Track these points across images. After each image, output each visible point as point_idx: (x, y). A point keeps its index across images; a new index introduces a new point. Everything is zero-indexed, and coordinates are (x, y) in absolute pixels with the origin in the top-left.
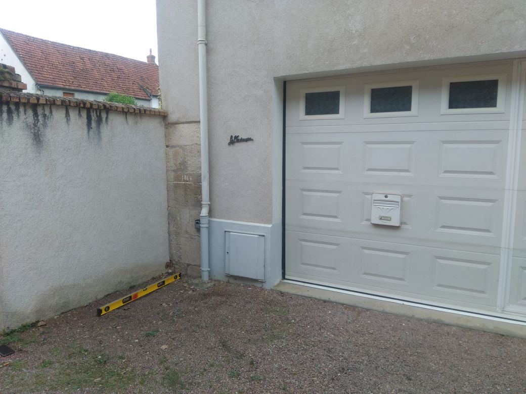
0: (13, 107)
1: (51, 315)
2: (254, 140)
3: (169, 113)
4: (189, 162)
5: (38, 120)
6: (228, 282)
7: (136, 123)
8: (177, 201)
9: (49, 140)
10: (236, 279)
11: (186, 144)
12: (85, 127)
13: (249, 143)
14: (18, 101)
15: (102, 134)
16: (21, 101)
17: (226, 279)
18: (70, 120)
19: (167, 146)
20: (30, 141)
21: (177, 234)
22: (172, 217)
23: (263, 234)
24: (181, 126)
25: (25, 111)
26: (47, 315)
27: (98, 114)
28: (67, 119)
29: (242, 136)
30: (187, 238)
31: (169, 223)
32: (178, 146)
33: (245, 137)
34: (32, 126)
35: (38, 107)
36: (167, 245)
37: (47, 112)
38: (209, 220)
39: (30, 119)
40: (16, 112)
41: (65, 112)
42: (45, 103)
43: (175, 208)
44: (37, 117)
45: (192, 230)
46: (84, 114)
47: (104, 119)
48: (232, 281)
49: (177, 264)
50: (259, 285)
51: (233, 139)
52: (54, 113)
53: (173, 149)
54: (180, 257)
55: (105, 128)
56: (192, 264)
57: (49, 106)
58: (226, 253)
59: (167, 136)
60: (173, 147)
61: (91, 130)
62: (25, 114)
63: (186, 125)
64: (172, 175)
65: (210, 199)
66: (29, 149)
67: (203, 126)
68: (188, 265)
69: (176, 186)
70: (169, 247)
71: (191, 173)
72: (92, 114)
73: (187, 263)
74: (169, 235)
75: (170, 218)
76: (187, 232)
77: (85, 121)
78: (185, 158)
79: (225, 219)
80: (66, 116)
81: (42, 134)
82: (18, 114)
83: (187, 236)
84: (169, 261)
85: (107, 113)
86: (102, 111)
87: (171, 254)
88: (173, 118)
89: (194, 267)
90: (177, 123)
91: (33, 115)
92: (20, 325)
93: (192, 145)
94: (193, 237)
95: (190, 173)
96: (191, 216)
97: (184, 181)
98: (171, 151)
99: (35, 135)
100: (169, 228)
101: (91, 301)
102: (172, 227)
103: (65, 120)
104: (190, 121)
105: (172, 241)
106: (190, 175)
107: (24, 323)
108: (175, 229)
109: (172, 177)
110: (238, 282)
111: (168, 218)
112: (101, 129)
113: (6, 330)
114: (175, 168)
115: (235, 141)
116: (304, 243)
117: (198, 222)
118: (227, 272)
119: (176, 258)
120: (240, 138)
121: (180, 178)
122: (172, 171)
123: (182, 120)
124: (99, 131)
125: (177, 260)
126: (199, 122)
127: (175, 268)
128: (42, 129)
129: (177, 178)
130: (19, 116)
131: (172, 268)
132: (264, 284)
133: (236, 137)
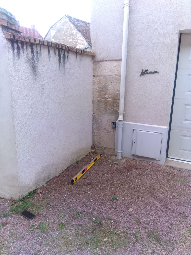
0: (20, 45)
1: (42, 184)
2: (160, 72)
3: (97, 54)
4: (109, 86)
5: (34, 55)
6: (133, 159)
7: (81, 60)
8: (99, 110)
9: (40, 71)
10: (139, 158)
11: (108, 75)
12: (58, 62)
13: (156, 75)
14: (24, 40)
15: (65, 67)
16: (26, 41)
17: (132, 157)
18: (50, 56)
19: (94, 76)
20: (30, 71)
21: (98, 130)
22: (95, 120)
23: (161, 132)
24: (105, 63)
25: (27, 48)
26: (40, 185)
27: (64, 54)
28: (49, 56)
29: (151, 69)
30: (105, 132)
31: (93, 123)
32: (102, 76)
33: (153, 71)
34: (31, 60)
35: (34, 46)
36: (92, 136)
37: (39, 50)
38: (123, 123)
39: (30, 55)
40: (22, 49)
41: (48, 51)
42: (39, 43)
43: (98, 114)
44: (33, 53)
45: (109, 128)
46: (57, 52)
47: (66, 57)
48: (136, 158)
49: (97, 147)
50: (156, 162)
51: (144, 71)
52: (42, 51)
53: (98, 78)
54: (100, 143)
55: (67, 63)
56: (108, 147)
57: (39, 45)
58: (133, 142)
59: (94, 70)
60: (98, 76)
61: (61, 64)
62: (27, 50)
63: (109, 62)
64: (97, 94)
65: (124, 110)
66: (30, 77)
67: (123, 63)
68: (105, 148)
69: (99, 101)
70: (93, 137)
71: (111, 93)
72: (61, 53)
73: (105, 146)
74: (93, 130)
75: (94, 120)
76: (105, 129)
77: (58, 57)
78: (107, 84)
79: (133, 122)
80: (48, 54)
81: (36, 66)
82: (23, 50)
83: (105, 131)
84: (92, 145)
85: (68, 53)
86: (66, 51)
87: (94, 141)
88: (99, 57)
89: (109, 149)
90: (102, 61)
91: (31, 52)
92: (27, 193)
93: (112, 75)
94: (109, 132)
95: (109, 94)
96: (109, 120)
97: (105, 98)
98: (97, 79)
99: (32, 67)
100: (93, 126)
101: (60, 172)
102: (95, 125)
103: (48, 57)
104: (112, 59)
105: (94, 134)
106: (110, 94)
107: (29, 191)
108: (97, 127)
109: (97, 95)
110: (141, 159)
111: (93, 121)
112: (65, 64)
113: (20, 198)
114: (99, 90)
115: (145, 73)
116: (183, 137)
117: (114, 123)
118: (134, 153)
119: (97, 144)
120: (149, 71)
121: (102, 96)
122: (97, 91)
123: (106, 59)
124: (64, 65)
125: (97, 145)
126: (120, 60)
127: (96, 149)
128: (36, 63)
129: (100, 96)
130: (23, 52)
131: (94, 149)
132: (159, 162)
133: (146, 71)
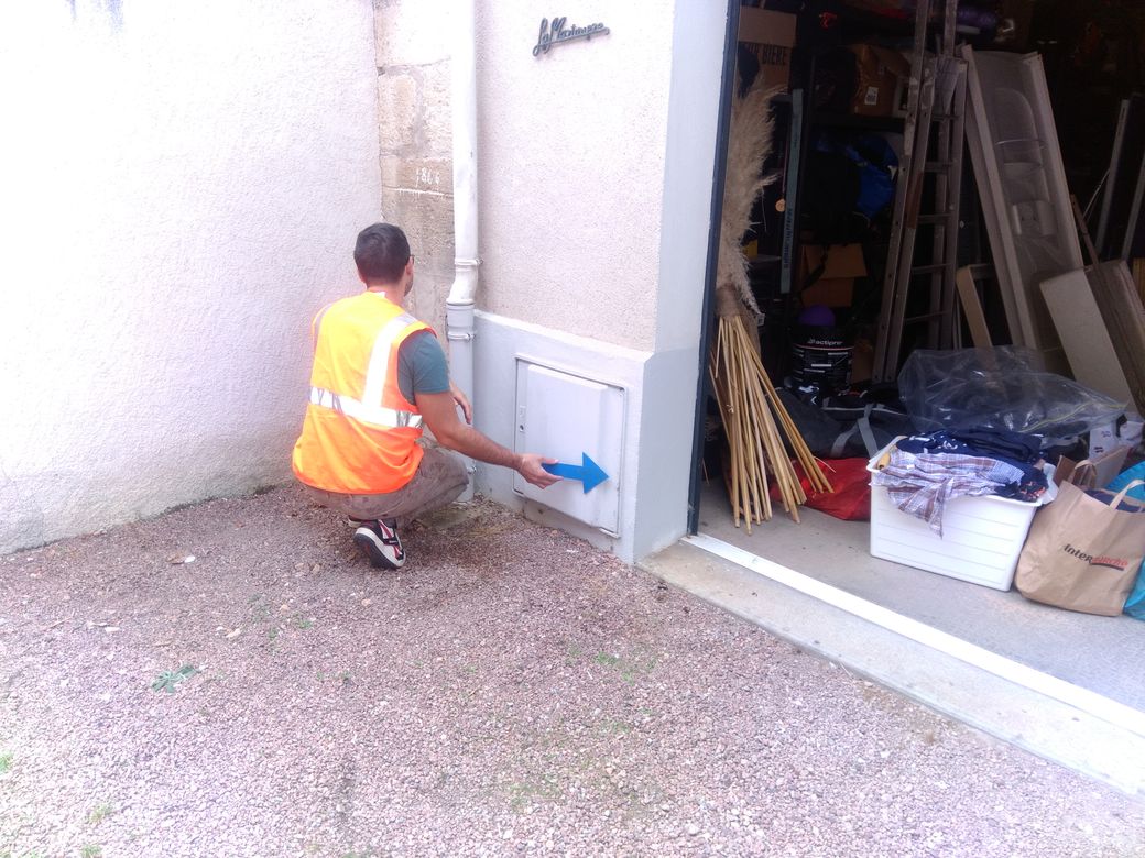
2: (611, 32)
4: (433, 123)
10: (540, 512)
11: (424, 62)
13: (598, 44)
17: (517, 508)
19: (381, 70)
23: (621, 384)
32: (406, 68)
33: (584, 23)
38: (476, 319)
48: (531, 514)
50: (604, 545)
51: (549, 30)
53: (394, 79)
58: (518, 428)
59: (379, 36)
60: (395, 70)
64: (393, 163)
65: (483, 248)
71: (439, 159)
78: (423, 109)
93: (439, 63)
95: (434, 162)
97: (421, 185)
98: (389, 83)
109: (394, 173)
110: (547, 522)
114: (401, 143)
115: (555, 37)
118: (519, 484)
120: (568, 27)
121: (412, 177)
122: (393, 152)
129: (405, 176)
132: (615, 545)
133: (558, 24)
